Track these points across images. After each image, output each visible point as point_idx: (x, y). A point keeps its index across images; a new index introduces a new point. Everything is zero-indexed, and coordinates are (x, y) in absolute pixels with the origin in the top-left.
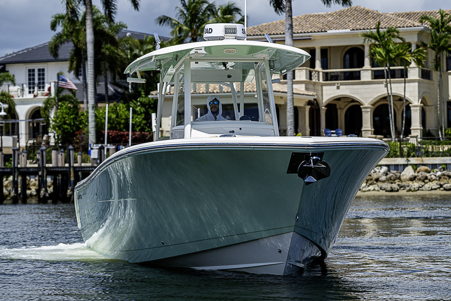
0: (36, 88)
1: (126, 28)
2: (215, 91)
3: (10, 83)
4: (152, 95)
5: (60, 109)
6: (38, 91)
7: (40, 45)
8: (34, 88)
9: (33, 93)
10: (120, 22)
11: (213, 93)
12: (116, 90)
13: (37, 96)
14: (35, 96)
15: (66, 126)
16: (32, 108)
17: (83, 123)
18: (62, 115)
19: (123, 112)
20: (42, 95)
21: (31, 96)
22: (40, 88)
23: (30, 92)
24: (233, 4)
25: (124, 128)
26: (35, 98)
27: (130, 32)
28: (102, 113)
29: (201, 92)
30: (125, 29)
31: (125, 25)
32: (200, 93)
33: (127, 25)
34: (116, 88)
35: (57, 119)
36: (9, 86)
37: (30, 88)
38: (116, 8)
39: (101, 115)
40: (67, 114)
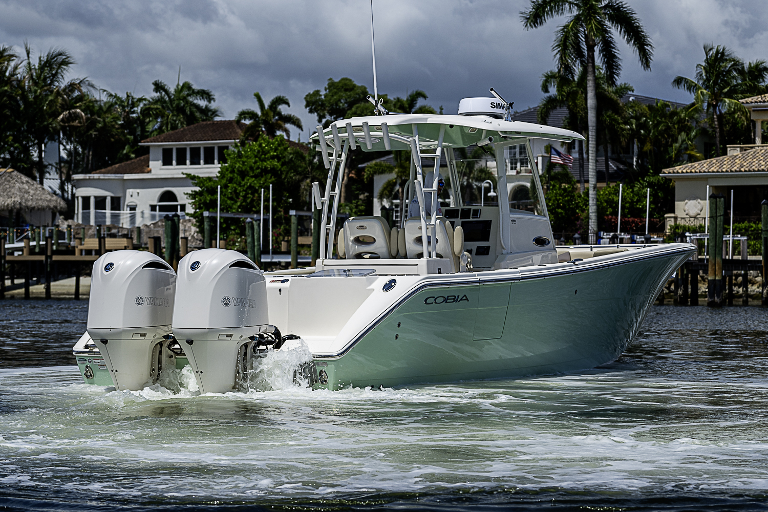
0: (519, 165)
1: (633, 91)
2: (742, 169)
3: (490, 157)
4: (664, 173)
5: (552, 189)
6: (521, 167)
7: (524, 111)
8: (516, 164)
9: (515, 169)
10: (625, 84)
11: (741, 171)
12: (617, 167)
13: (520, 173)
14: (518, 173)
15: (560, 210)
16: (515, 186)
17: (580, 207)
18: (556, 197)
19: (628, 194)
20: (526, 171)
21: (514, 173)
22: (522, 164)
23: (512, 169)
24: (761, 63)
25: (628, 213)
26: (518, 175)
27: (633, 95)
28: (602, 195)
29: (724, 170)
30: (630, 93)
31: (632, 87)
32: (722, 172)
33: (634, 88)
34: (618, 164)
35: (549, 202)
36: (487, 161)
37: (512, 164)
38: (620, 69)
39: (601, 197)
40: (560, 195)
